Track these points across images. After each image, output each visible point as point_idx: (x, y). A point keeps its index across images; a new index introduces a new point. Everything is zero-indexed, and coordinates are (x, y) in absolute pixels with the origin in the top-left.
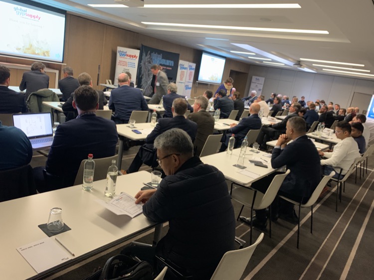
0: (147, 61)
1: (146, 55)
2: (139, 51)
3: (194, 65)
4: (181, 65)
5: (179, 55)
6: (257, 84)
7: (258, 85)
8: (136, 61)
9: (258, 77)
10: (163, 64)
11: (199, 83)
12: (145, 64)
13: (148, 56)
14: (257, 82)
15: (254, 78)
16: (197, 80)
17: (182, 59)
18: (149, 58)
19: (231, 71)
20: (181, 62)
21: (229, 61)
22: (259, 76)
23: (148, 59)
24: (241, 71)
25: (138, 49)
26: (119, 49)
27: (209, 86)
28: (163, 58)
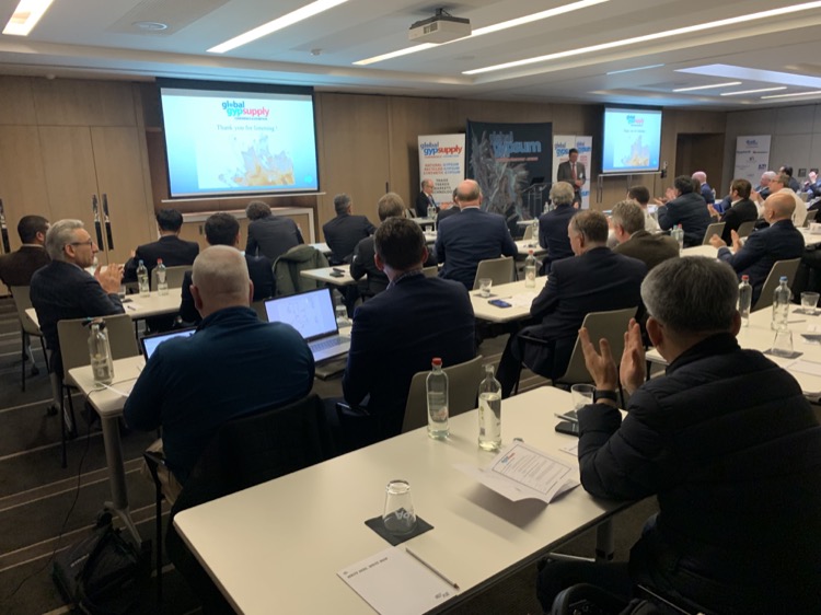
0: (481, 153)
1: (479, 141)
2: (463, 136)
3: (588, 141)
4: (558, 145)
5: (550, 124)
6: (751, 155)
7: (755, 155)
8: (460, 159)
9: (751, 138)
10: (516, 152)
11: (606, 179)
12: (478, 160)
13: (484, 143)
14: (752, 150)
15: (742, 142)
16: (601, 172)
17: (559, 133)
18: (487, 145)
19: (679, 135)
20: (557, 139)
21: (669, 115)
22: (754, 134)
23: (483, 148)
24: (705, 131)
25: (460, 132)
26: (423, 140)
27: (630, 181)
28: (515, 140)
